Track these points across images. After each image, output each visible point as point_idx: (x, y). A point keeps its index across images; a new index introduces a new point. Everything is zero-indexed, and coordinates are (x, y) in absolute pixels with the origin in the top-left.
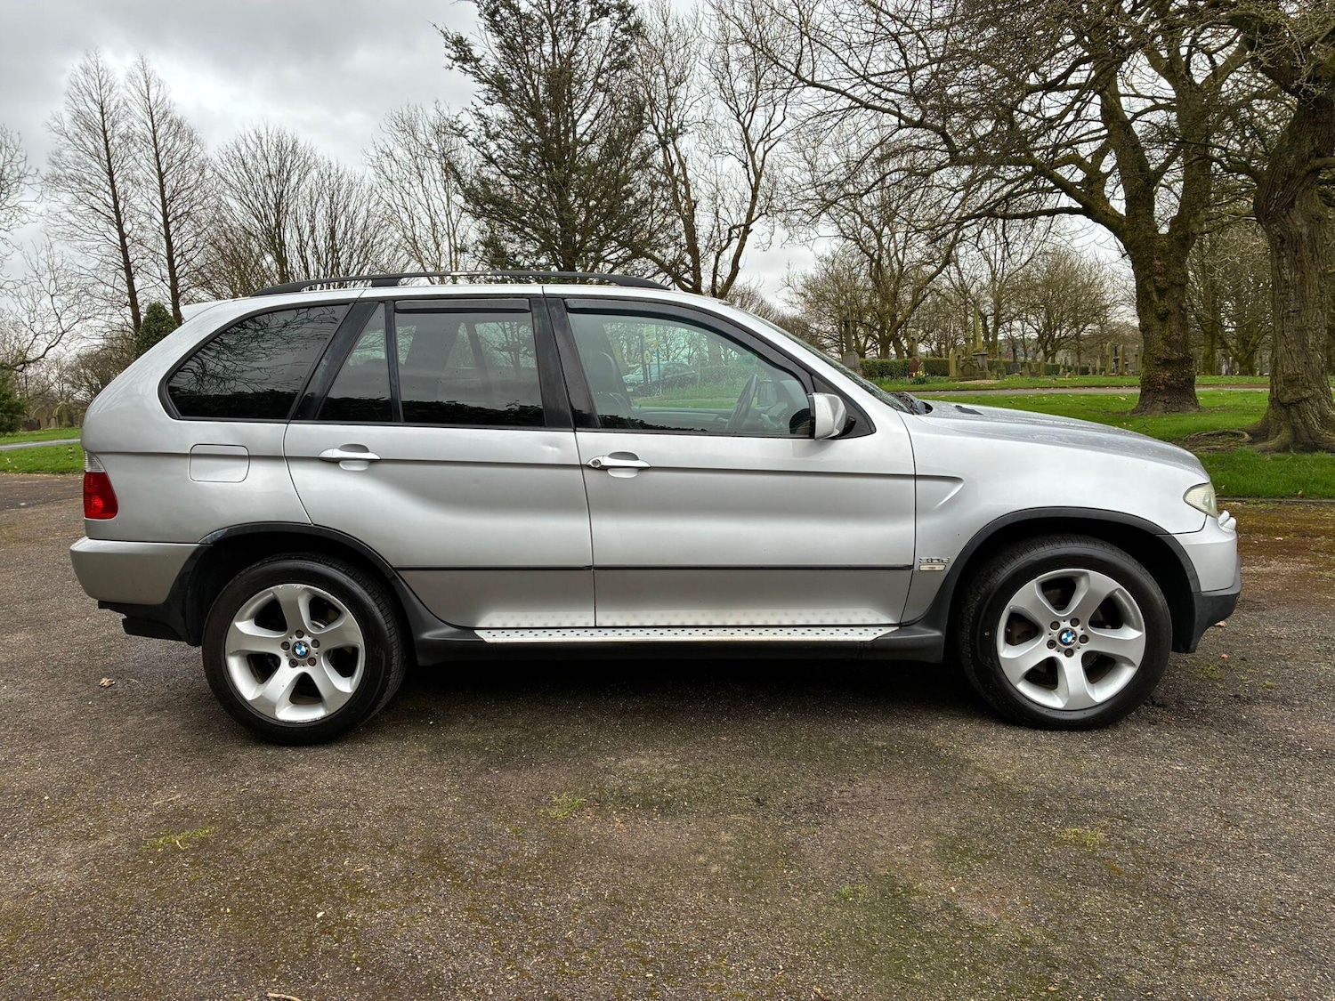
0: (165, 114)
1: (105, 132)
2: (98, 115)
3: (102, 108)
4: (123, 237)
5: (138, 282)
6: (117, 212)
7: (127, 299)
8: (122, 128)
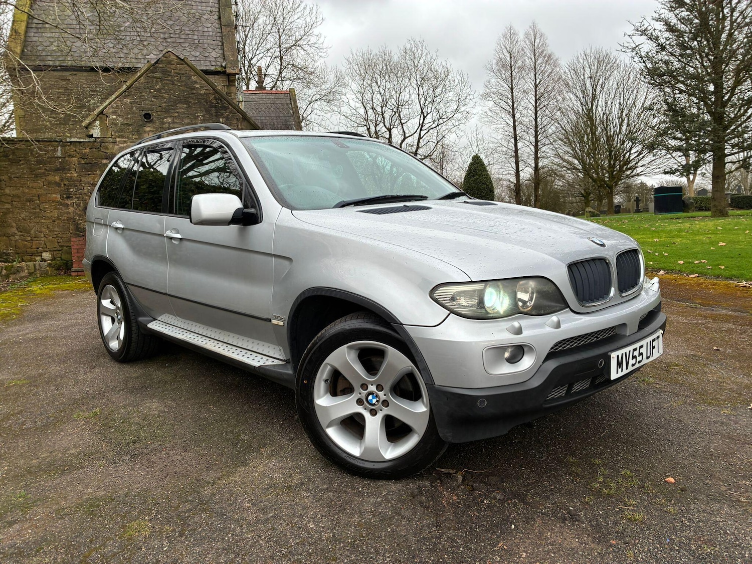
0: (542, 52)
1: (511, 67)
2: (509, 59)
3: (511, 54)
4: (514, 122)
5: (520, 145)
6: (513, 109)
7: (513, 154)
8: (520, 63)
